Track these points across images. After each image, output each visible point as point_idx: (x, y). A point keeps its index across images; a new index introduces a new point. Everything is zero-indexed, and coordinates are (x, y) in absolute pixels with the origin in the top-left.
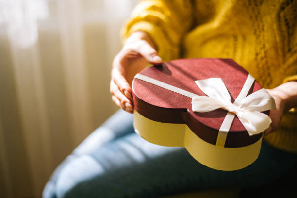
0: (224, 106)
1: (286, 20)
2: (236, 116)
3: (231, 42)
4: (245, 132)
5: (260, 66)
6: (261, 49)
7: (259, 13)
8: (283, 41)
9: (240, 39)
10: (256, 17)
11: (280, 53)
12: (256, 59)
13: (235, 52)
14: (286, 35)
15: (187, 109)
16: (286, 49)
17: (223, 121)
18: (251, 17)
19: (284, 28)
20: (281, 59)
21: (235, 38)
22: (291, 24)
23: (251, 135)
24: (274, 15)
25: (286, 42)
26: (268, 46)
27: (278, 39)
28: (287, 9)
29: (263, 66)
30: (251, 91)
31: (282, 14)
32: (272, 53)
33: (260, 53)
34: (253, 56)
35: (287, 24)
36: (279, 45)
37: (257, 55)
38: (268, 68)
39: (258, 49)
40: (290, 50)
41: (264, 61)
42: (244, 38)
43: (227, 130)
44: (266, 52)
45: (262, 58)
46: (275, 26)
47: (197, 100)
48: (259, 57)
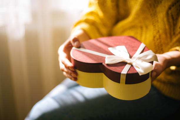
0: (125, 60)
1: (172, 16)
2: (132, 66)
3: (139, 31)
4: (137, 74)
5: (157, 44)
6: (157, 33)
7: (156, 11)
8: (170, 28)
9: (144, 29)
10: (154, 14)
11: (168, 35)
12: (154, 40)
13: (141, 36)
14: (172, 24)
15: (102, 63)
16: (172, 33)
17: (123, 68)
18: (151, 14)
19: (171, 20)
20: (169, 40)
21: (142, 28)
22: (175, 18)
23: (140, 75)
24: (164, 13)
25: (172, 29)
26: (161, 31)
27: (167, 27)
28: (173, 8)
29: (158, 44)
30: (142, 52)
31: (170, 12)
32: (163, 36)
33: (156, 36)
34: (152, 38)
35: (173, 18)
36: (168, 31)
37: (154, 37)
38: (161, 45)
39: (155, 33)
40: (174, 34)
41: (159, 41)
42: (147, 27)
43: (126, 73)
44: (160, 36)
45: (157, 40)
46: (165, 19)
47: (108, 58)
48: (156, 39)
